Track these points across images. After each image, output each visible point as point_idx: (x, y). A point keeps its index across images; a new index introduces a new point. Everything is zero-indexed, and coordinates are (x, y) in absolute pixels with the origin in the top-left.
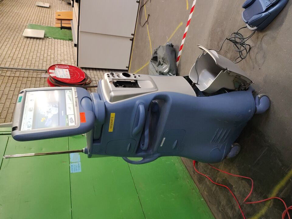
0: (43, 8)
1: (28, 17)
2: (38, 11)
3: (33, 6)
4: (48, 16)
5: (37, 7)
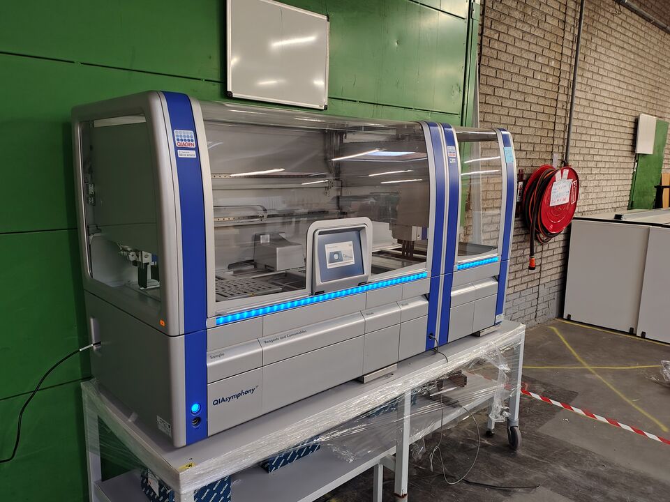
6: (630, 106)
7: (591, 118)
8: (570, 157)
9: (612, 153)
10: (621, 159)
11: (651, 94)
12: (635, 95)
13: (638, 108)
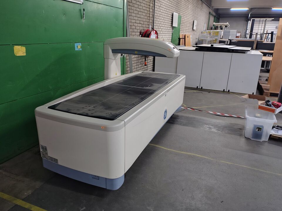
0: (192, 25)
1: (186, 15)
2: (190, 22)
3: (193, 18)
4: (187, 29)
5: (193, 21)
6: (171, 9)
7: (160, 13)
8: (154, 27)
9: (166, 26)
10: (168, 28)
11: (176, 5)
12: (172, 5)
13: (173, 10)
